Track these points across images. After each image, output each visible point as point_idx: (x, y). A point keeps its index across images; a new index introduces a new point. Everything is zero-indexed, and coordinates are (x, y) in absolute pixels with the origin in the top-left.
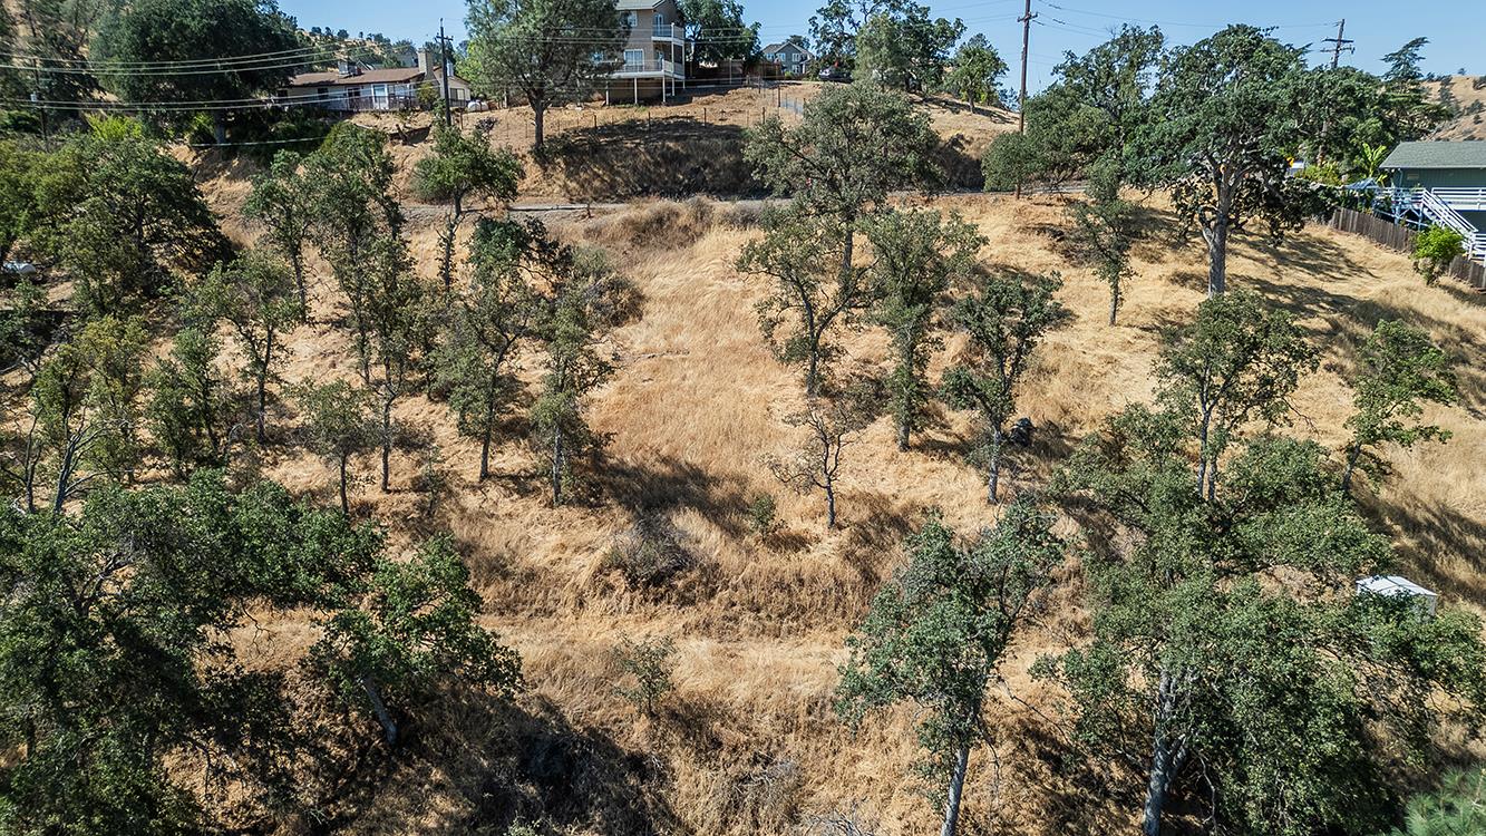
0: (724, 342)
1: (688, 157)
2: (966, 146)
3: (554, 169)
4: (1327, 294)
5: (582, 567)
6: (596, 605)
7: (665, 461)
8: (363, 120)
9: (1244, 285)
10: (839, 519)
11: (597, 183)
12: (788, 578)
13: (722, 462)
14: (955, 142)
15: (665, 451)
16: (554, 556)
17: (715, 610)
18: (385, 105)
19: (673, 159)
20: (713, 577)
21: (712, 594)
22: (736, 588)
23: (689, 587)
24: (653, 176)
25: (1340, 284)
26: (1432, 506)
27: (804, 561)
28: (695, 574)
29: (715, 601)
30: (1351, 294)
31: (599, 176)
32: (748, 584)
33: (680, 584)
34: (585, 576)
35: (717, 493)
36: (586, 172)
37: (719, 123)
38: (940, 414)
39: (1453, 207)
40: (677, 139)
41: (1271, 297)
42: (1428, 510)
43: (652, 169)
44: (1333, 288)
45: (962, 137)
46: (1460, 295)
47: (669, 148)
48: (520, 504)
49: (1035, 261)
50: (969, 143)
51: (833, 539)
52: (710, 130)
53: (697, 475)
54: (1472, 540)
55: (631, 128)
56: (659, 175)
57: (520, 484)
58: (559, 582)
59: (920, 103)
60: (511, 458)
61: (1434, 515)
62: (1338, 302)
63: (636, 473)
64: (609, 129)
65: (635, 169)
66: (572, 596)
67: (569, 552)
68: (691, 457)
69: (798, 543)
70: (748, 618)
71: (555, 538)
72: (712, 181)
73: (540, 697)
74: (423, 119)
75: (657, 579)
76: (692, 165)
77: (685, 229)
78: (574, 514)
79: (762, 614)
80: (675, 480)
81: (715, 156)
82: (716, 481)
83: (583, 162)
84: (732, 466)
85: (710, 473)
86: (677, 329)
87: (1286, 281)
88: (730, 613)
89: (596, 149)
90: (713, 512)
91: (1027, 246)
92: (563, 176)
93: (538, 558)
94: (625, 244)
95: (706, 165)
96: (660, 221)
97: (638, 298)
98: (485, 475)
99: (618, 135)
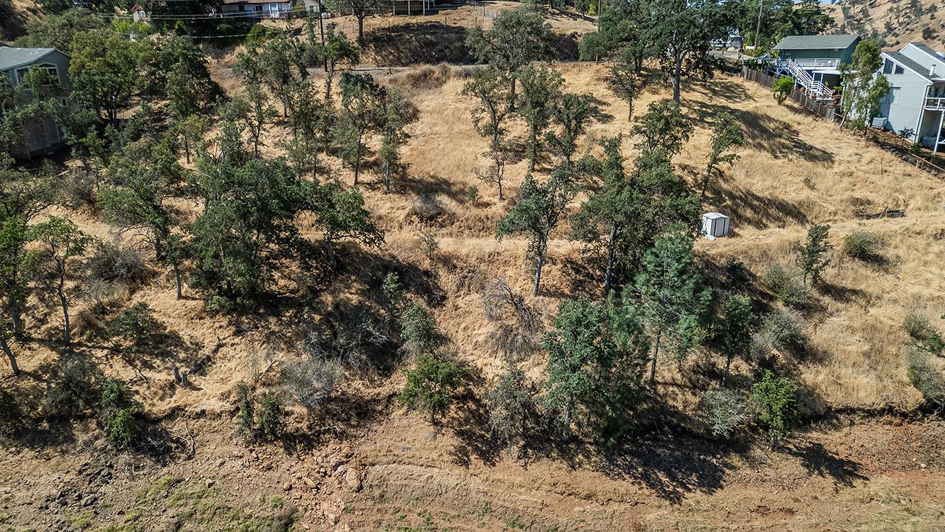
0: (456, 130)
1: (437, 44)
2: (579, 38)
3: (369, 49)
4: (730, 109)
5: (401, 215)
6: (407, 228)
7: (432, 177)
9: (693, 104)
10: (504, 197)
11: (391, 57)
12: (483, 217)
13: (457, 177)
14: (573, 35)
15: (432, 173)
16: (389, 211)
17: (454, 228)
18: (277, 15)
19: (430, 44)
20: (453, 218)
21: (453, 223)
22: (462, 221)
23: (444, 221)
24: (420, 53)
25: (738, 104)
26: (744, 191)
27: (489, 211)
28: (446, 216)
29: (454, 226)
30: (740, 109)
31: (392, 53)
32: (467, 220)
33: (440, 220)
34: (402, 218)
35: (454, 189)
36: (385, 51)
37: (453, 25)
38: (549, 158)
39: (804, 68)
40: (432, 34)
41: (704, 109)
42: (741, 191)
43: (419, 49)
44: (732, 106)
45: (577, 33)
46: (791, 108)
47: (427, 39)
48: (373, 193)
49: (601, 94)
50: (580, 36)
51: (501, 203)
52: (448, 29)
53: (446, 182)
54: (755, 202)
55: (407, 28)
56: (423, 53)
57: (371, 186)
58: (392, 220)
59: (558, 14)
60: (366, 177)
61: (743, 193)
62: (733, 112)
63: (420, 181)
64: (396, 29)
65: (410, 50)
66: (397, 225)
67: (395, 210)
68: (443, 175)
69: (487, 205)
70: (467, 231)
71: (389, 205)
72: (450, 55)
73: (389, 254)
74: (298, 23)
75: (431, 218)
76: (440, 47)
77: (438, 79)
78: (396, 196)
79: (472, 230)
80: (436, 184)
81: (451, 43)
82: (454, 184)
83: (384, 46)
84: (461, 179)
85: (451, 182)
86: (435, 125)
87: (714, 103)
88: (460, 230)
89: (390, 39)
90: (453, 195)
91: (598, 87)
92: (374, 54)
93: (383, 212)
94: (408, 86)
95: (447, 47)
96: (425, 75)
97: (416, 111)
98: (356, 183)
99: (401, 31)
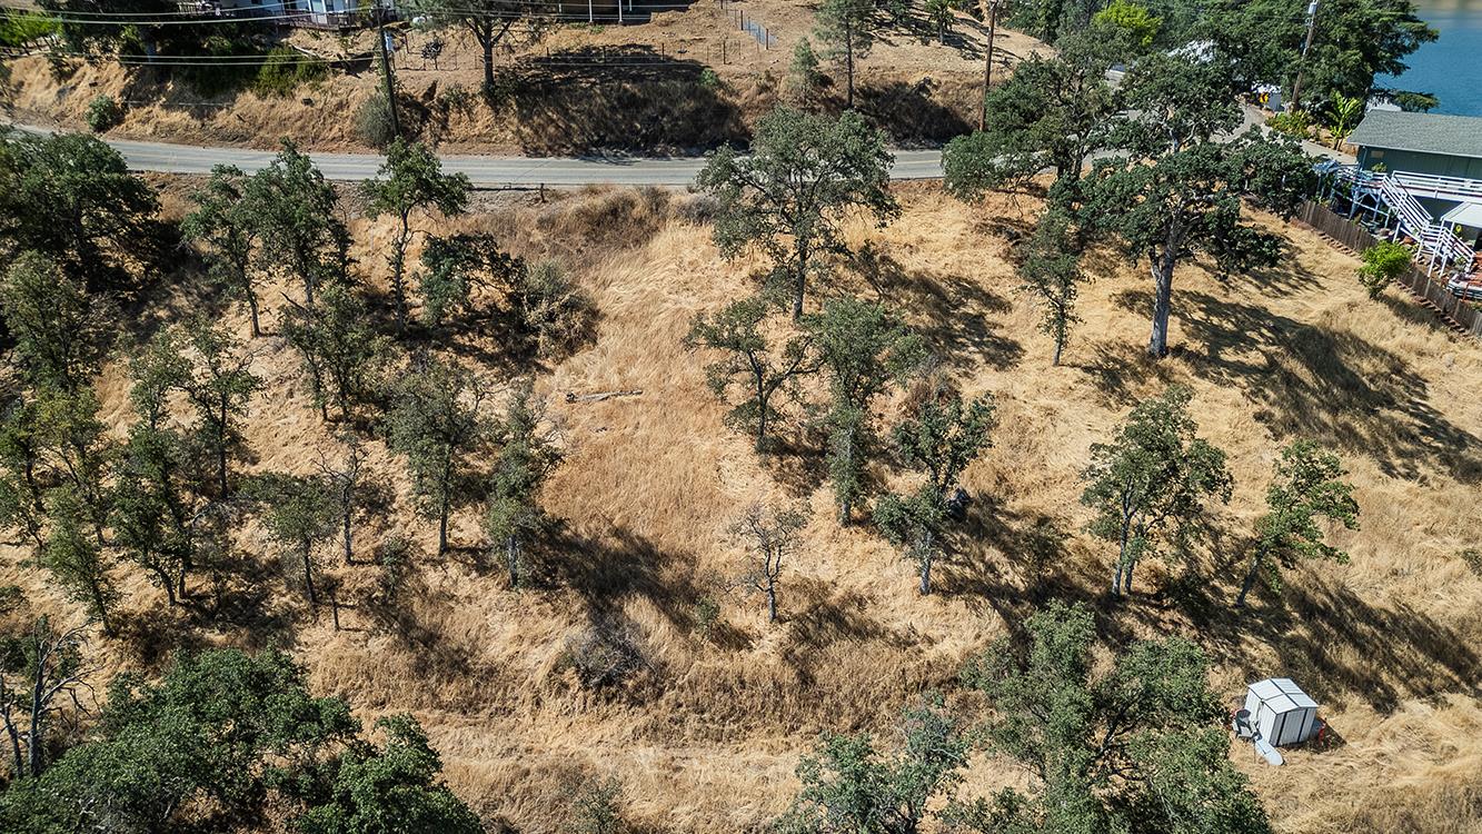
0: (676, 380)
1: (645, 102)
2: (933, 92)
3: (506, 111)
4: (1270, 316)
5: (539, 661)
6: (552, 704)
7: (618, 533)
8: (299, 39)
9: (1191, 305)
10: (781, 611)
11: (551, 130)
12: (731, 680)
13: (671, 536)
14: (922, 87)
15: (617, 522)
16: (511, 651)
17: (663, 709)
18: (323, 20)
19: (630, 103)
20: (661, 676)
21: (660, 694)
22: (682, 688)
23: (638, 688)
25: (1285, 301)
27: (747, 661)
28: (644, 674)
29: (662, 702)
30: (1293, 316)
31: (553, 121)
32: (693, 684)
33: (630, 683)
34: (540, 675)
35: (667, 575)
36: (539, 116)
37: (678, 57)
38: (882, 480)
39: (1412, 192)
40: (634, 79)
41: (1215, 321)
42: (1328, 594)
43: (608, 114)
44: (1281, 307)
45: (930, 82)
46: (1400, 309)
47: (626, 90)
48: (481, 582)
49: (989, 272)
50: (936, 87)
51: (775, 635)
52: (671, 68)
53: (648, 553)
55: (585, 59)
56: (616, 123)
57: (478, 560)
58: (518, 678)
59: (889, 25)
60: (469, 526)
61: (1332, 598)
62: (1280, 326)
63: (589, 549)
64: (561, 60)
65: (590, 115)
66: (530, 695)
67: (525, 644)
68: (642, 530)
69: (737, 640)
70: (692, 721)
71: (512, 628)
72: (671, 130)
73: (501, 820)
74: (366, 41)
75: (608, 681)
76: (650, 111)
77: (641, 221)
78: (530, 598)
79: (706, 716)
80: (628, 558)
81: (673, 102)
82: (665, 559)
83: (536, 104)
84: (682, 543)
85: (661, 549)
86: (631, 359)
87: (1235, 298)
88: (676, 715)
89: (549, 89)
90: (663, 597)
91: (981, 252)
92: (516, 121)
93: (496, 651)
94: (578, 238)
95: (664, 112)
96: (614, 212)
97: (594, 314)
98: (445, 548)
99: (572, 68)
